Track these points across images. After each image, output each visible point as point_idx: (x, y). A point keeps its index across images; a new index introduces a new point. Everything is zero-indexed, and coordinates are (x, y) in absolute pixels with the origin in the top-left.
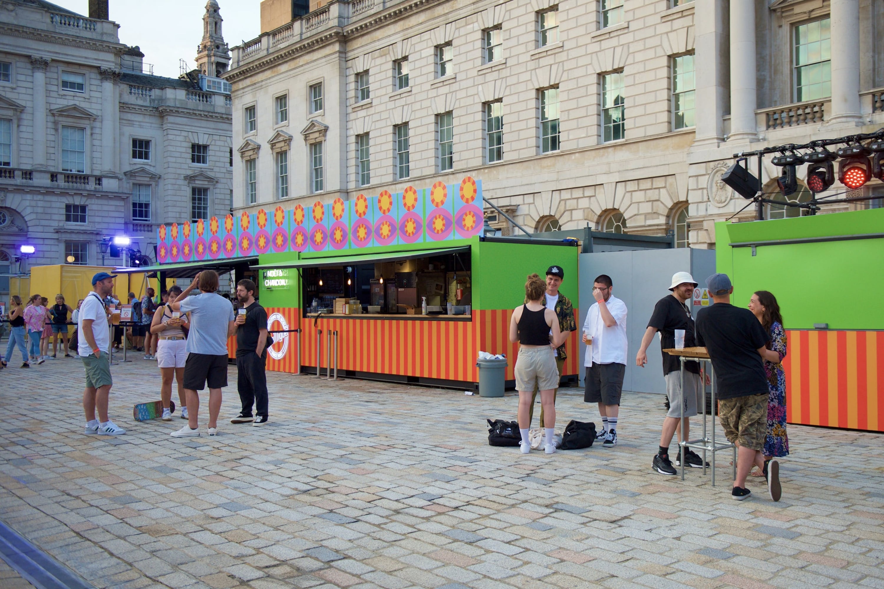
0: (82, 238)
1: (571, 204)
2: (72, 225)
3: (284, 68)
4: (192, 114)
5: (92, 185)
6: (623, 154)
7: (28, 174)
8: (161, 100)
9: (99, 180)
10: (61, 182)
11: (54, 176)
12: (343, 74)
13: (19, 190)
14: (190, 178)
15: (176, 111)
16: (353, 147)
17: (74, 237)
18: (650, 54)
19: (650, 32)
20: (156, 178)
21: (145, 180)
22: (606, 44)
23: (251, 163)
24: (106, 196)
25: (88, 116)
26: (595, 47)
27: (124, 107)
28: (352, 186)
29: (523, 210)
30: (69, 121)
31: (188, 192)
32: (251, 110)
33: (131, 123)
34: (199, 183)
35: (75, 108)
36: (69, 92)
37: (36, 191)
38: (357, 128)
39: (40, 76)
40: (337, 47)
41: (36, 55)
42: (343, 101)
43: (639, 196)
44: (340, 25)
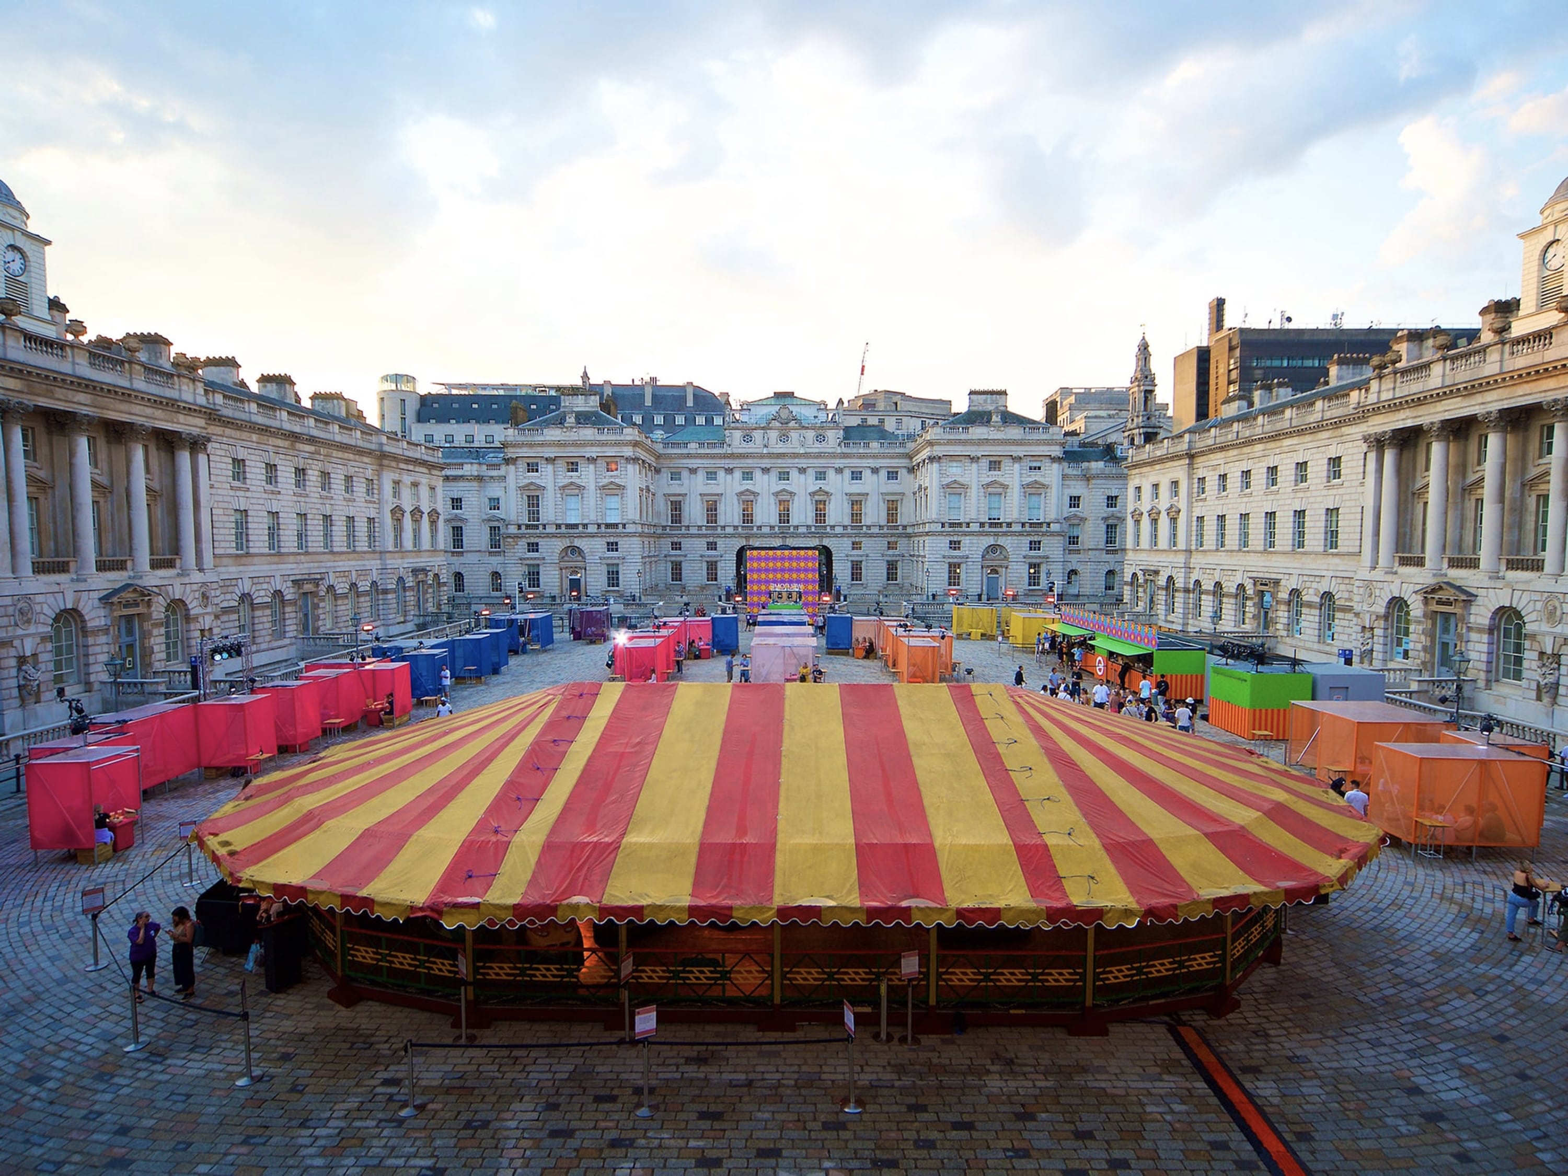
0: (1038, 561)
1: (1308, 584)
2: (1033, 553)
3: (1157, 467)
4: (1107, 477)
5: (1044, 529)
6: (1336, 560)
7: (1009, 525)
8: (1088, 469)
9: (1049, 524)
10: (1027, 528)
11: (1023, 525)
12: (1190, 477)
13: (1005, 534)
14: (1105, 519)
15: (1096, 477)
16: (1195, 523)
17: (1034, 561)
18: (1353, 503)
19: (1353, 490)
20: (1083, 520)
21: (1076, 522)
22: (1331, 492)
23: (1137, 522)
24: (1052, 534)
25: (1044, 486)
26: (1325, 492)
27: (1065, 477)
28: (1193, 547)
29: (1283, 583)
30: (1033, 491)
31: (1104, 528)
32: (1139, 489)
33: (1069, 487)
34: (1110, 522)
35: (1036, 482)
36: (1033, 473)
37: (1013, 534)
38: (1197, 513)
39: (1017, 466)
40: (1187, 461)
41: (1014, 454)
42: (1190, 495)
43: (1342, 587)
44: (1189, 449)
